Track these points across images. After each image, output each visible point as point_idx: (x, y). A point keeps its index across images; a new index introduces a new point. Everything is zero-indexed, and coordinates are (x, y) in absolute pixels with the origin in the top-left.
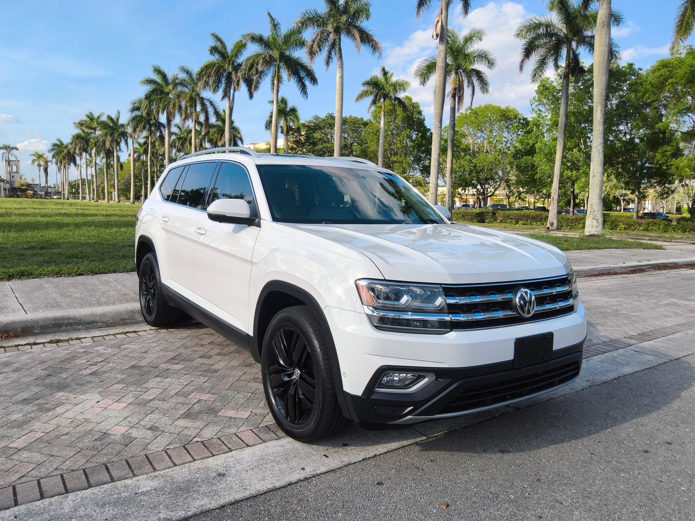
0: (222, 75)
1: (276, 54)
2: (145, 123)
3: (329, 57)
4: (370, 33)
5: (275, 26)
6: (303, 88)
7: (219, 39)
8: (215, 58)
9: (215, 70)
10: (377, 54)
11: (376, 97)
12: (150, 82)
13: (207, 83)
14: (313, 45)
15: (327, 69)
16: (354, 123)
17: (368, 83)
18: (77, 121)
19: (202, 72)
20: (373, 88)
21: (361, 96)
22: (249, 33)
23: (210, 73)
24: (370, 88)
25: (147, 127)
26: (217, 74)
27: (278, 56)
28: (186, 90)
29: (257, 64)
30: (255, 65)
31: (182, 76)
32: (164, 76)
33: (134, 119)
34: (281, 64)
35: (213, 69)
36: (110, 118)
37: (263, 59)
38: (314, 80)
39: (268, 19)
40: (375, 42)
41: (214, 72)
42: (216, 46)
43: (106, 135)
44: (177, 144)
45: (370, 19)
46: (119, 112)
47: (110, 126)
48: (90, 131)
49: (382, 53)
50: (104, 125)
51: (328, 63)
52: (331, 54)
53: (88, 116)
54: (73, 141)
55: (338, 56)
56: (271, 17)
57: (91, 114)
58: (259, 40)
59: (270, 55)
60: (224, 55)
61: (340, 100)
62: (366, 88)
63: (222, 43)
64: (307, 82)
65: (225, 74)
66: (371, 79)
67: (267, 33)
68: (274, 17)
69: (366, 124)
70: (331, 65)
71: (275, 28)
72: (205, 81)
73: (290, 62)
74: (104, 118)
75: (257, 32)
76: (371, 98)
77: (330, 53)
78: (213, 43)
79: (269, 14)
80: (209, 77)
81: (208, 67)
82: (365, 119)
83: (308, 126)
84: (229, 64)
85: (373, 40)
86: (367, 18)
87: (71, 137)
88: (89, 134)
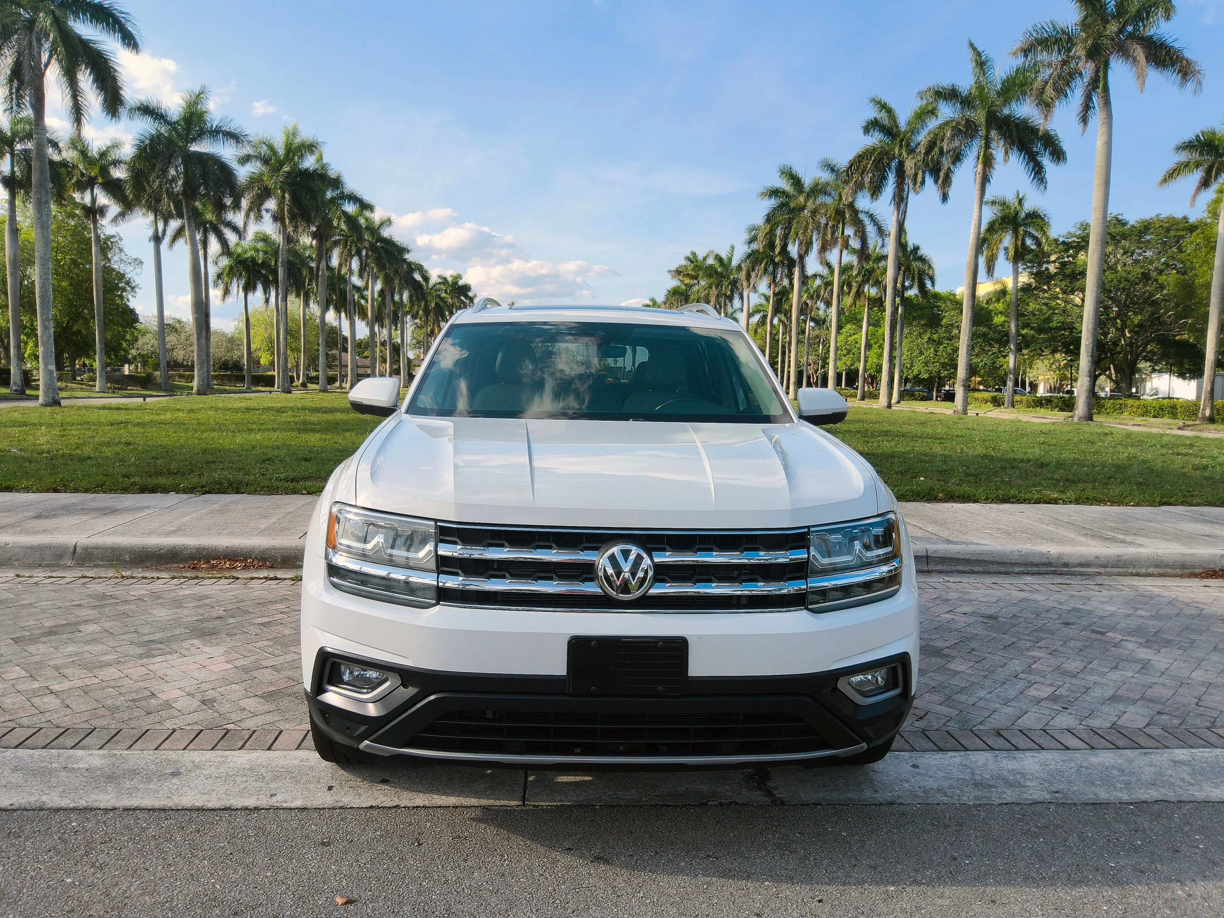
0: (889, 166)
1: (979, 116)
2: (766, 264)
3: (1087, 106)
4: (1177, 45)
5: (981, 64)
6: (1038, 171)
7: (884, 107)
8: (875, 139)
9: (874, 161)
10: (1190, 85)
11: (1208, 172)
12: (774, 193)
13: (860, 186)
14: (1044, 88)
15: (1084, 131)
16: (1168, 230)
17: (1188, 146)
18: (674, 268)
19: (851, 167)
20: (1201, 154)
21: (1172, 174)
22: (931, 85)
23: (865, 167)
24: (1196, 156)
25: (771, 269)
26: (876, 166)
27: (983, 120)
28: (828, 200)
29: (943, 140)
30: (938, 142)
31: (826, 176)
32: (796, 181)
33: (749, 256)
34: (993, 133)
35: (870, 159)
36: (719, 258)
37: (954, 128)
38: (1058, 155)
39: (970, 54)
40: (1187, 61)
41: (872, 164)
42: (876, 119)
43: (710, 287)
44: (822, 294)
45: (1175, 18)
46: (733, 247)
47: (716, 272)
48: (692, 282)
49: (1204, 82)
50: (711, 272)
51: (1084, 120)
52: (1091, 99)
53: (688, 259)
54: (667, 299)
55: (1102, 102)
56: (975, 49)
57: (694, 254)
58: (951, 95)
59: (968, 121)
60: (890, 131)
61: (1102, 188)
62: (1184, 156)
63: (889, 111)
64: (1046, 161)
65: (894, 164)
66: (1197, 136)
67: (966, 82)
68: (980, 49)
69: (1192, 228)
70: (1091, 122)
71: (982, 68)
72: (856, 182)
73: (1008, 126)
74: (711, 261)
75: (946, 82)
76: (1197, 176)
77: (1088, 98)
78: (872, 113)
79: (972, 45)
80: (863, 173)
81: (861, 158)
82: (1192, 220)
83: (1064, 243)
84: (901, 146)
85: (1183, 58)
86: (1168, 18)
87: (665, 292)
88: (690, 286)
